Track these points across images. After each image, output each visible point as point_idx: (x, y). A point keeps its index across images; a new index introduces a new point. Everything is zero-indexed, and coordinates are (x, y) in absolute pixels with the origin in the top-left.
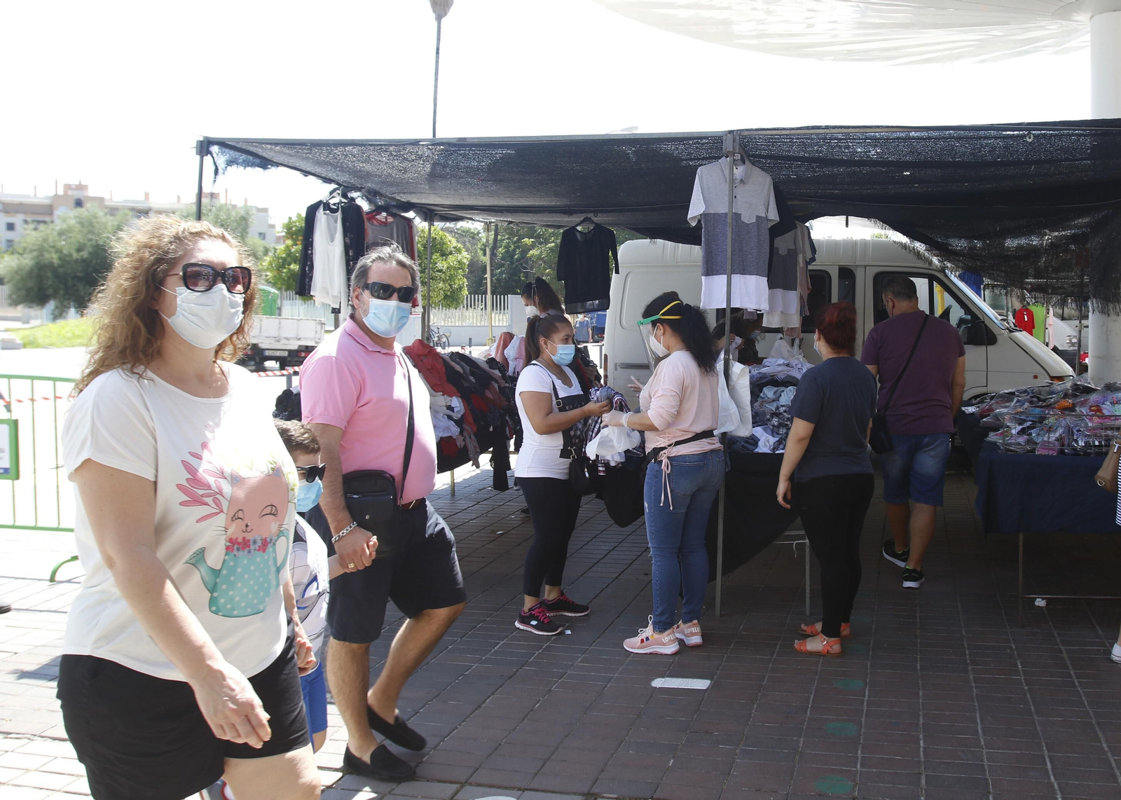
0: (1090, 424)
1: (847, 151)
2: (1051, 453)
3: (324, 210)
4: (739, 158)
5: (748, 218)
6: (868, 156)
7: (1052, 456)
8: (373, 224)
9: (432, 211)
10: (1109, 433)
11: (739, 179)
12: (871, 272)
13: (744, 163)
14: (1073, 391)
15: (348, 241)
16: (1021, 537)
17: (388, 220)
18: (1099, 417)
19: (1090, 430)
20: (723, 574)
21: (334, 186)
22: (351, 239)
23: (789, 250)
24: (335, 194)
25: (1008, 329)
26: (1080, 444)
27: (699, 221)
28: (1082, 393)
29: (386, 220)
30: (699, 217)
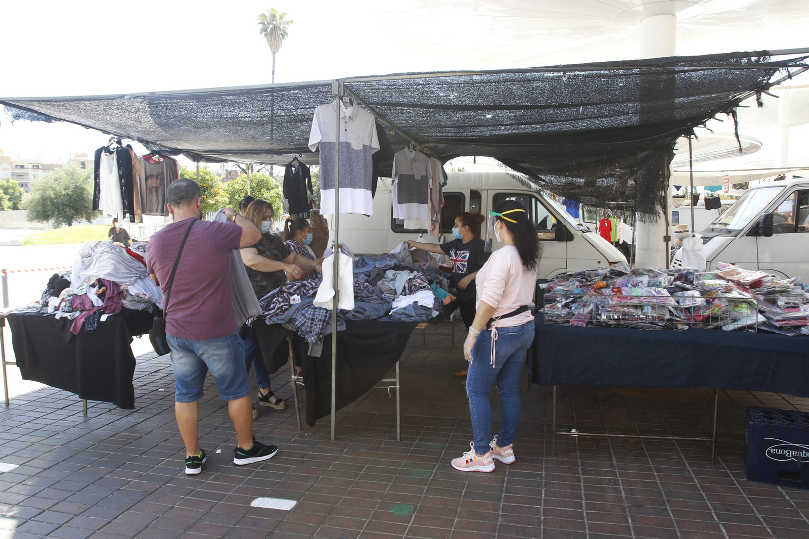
0: (611, 303)
1: (432, 95)
2: (580, 324)
3: (105, 152)
4: (348, 101)
5: (357, 146)
6: (450, 100)
7: (582, 327)
8: (150, 163)
9: (198, 155)
10: (626, 309)
11: (348, 116)
12: (492, 194)
13: (352, 105)
14: (610, 274)
15: (121, 173)
16: (555, 388)
17: (160, 160)
18: (618, 297)
19: (611, 307)
20: (337, 409)
21: (112, 136)
22: (123, 171)
23: (422, 176)
24: (112, 142)
25: (582, 231)
26: (603, 318)
27: (318, 148)
28: (616, 276)
29: (159, 160)
30: (317, 145)
